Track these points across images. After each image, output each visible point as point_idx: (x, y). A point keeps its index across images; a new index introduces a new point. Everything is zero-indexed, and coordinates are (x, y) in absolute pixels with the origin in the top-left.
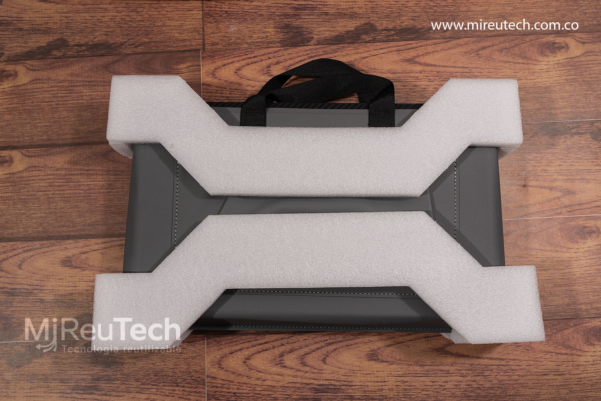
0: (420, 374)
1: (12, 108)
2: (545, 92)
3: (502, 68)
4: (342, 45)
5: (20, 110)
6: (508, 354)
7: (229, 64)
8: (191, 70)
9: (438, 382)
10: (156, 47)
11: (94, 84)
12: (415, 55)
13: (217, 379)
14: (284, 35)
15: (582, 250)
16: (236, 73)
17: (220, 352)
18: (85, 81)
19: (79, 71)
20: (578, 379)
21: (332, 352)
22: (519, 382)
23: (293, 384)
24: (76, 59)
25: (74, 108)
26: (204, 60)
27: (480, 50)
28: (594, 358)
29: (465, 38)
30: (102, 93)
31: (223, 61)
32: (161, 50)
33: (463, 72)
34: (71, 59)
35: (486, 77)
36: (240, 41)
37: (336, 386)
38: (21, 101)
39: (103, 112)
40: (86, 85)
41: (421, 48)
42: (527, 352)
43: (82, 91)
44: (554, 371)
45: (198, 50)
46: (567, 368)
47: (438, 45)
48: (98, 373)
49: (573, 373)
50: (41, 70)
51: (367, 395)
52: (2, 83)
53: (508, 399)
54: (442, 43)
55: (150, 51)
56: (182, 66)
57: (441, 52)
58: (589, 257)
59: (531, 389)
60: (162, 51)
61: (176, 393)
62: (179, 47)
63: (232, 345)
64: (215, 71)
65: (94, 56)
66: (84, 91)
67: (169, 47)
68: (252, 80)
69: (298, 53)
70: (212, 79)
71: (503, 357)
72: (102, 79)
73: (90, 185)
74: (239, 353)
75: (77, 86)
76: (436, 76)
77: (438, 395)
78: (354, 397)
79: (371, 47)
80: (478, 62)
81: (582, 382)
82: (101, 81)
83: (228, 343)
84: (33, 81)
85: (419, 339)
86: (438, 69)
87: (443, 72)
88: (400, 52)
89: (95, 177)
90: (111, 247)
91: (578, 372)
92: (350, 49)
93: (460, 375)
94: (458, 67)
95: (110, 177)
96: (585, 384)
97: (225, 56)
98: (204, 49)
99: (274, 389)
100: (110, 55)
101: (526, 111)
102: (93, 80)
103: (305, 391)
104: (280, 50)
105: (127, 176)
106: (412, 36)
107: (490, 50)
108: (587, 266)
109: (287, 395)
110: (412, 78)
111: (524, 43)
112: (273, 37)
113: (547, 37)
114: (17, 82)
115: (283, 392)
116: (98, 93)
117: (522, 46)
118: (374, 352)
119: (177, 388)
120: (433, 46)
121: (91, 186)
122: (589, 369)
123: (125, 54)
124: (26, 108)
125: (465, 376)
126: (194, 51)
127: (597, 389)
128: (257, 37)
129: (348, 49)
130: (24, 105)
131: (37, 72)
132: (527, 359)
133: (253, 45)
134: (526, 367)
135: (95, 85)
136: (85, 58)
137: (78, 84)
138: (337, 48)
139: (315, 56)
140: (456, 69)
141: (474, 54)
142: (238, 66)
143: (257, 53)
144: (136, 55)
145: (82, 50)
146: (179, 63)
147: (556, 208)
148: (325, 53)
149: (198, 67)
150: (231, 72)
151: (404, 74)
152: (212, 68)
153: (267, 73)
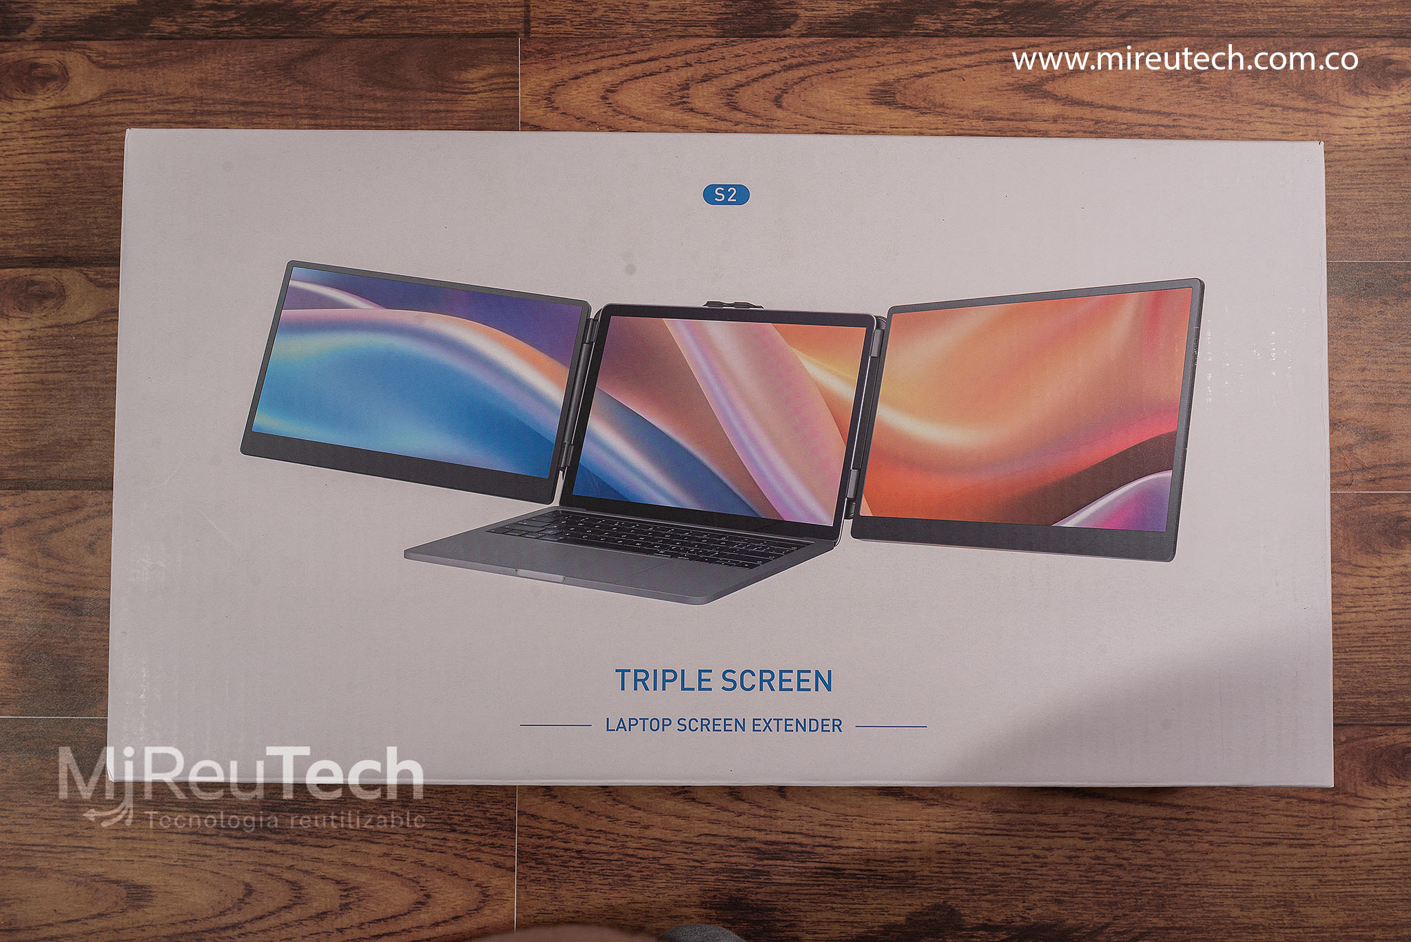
0: (992, 829)
1: (59, 163)
4: (868, 39)
5: (77, 169)
7: (588, 74)
8: (495, 86)
9: (1031, 848)
10: (409, 20)
13: (540, 820)
14: (725, 6)
15: (1387, 572)
16: (604, 98)
18: (236, 102)
19: (219, 74)
20: (1341, 856)
22: (1210, 857)
23: (709, 838)
24: (212, 43)
26: (528, 61)
28: (1381, 813)
29: (1170, 36)
31: (574, 66)
32: (422, 28)
33: (1158, 125)
34: (200, 43)
36: (618, 16)
37: (806, 846)
38: (80, 146)
40: (238, 112)
44: (1291, 836)
45: (512, 35)
46: (1320, 831)
48: (274, 794)
49: (1331, 844)
50: (125, 67)
51: (873, 868)
52: (33, 97)
53: (1182, 893)
55: (395, 32)
56: (473, 74)
58: (1401, 590)
59: (1236, 872)
60: (422, 32)
61: (451, 845)
62: (467, 23)
64: (552, 90)
65: (254, 38)
67: (442, 22)
68: (644, 121)
69: (757, 55)
70: (546, 113)
72: (275, 99)
75: (216, 114)
76: (1092, 132)
77: (1029, 876)
78: (842, 872)
79: (939, 47)
80: (1198, 102)
81: (1349, 864)
82: (273, 104)
84: (107, 94)
86: (1098, 114)
87: (1108, 122)
91: (1341, 842)
92: (886, 50)
93: (1082, 836)
94: (1147, 112)
96: (1354, 867)
97: (580, 52)
98: (527, 33)
99: (668, 848)
100: (296, 38)
102: (256, 99)
103: (735, 854)
104: (714, 45)
106: (1043, 25)
108: (1393, 610)
109: (696, 861)
112: (698, 8)
113: (1372, 46)
114: (69, 95)
115: (687, 853)
119: (451, 835)
122: (1368, 836)
123: (334, 35)
124: (92, 163)
125: (1092, 838)
126: (502, 36)
127: (1380, 879)
128: (660, 7)
129: (881, 50)
130: (87, 155)
131: (117, 72)
133: (648, 27)
134: (1230, 826)
136: (233, 42)
137: (219, 107)
138: (855, 47)
139: (799, 65)
140: (1142, 116)
141: (1189, 79)
142: (608, 82)
143: (657, 49)
144: (361, 40)
145: (225, 19)
146: (463, 66)
147: (1342, 470)
148: (826, 58)
149: (512, 80)
150: (591, 97)
151: (1014, 123)
152: (547, 84)
153: (680, 103)
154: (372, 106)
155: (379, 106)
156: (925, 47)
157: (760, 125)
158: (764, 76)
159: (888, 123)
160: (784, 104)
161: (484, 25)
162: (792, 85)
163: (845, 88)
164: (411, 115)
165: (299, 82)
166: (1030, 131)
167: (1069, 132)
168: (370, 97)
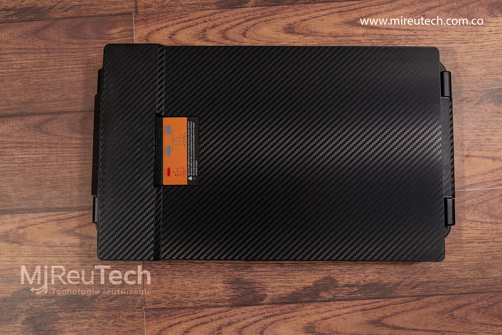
2: (493, 56)
3: (448, 30)
4: (281, 6)
6: (444, 326)
7: (163, 28)
8: (124, 35)
10: (87, 10)
11: (23, 51)
16: (170, 37)
17: (159, 326)
18: (15, 49)
19: (8, 37)
21: (270, 325)
24: (5, 24)
25: (5, 77)
26: (137, 24)
27: (426, 11)
30: (33, 61)
31: (157, 25)
32: (92, 13)
33: (408, 35)
36: (174, 3)
39: (34, 81)
40: (16, 53)
41: (364, 8)
42: (463, 324)
43: (11, 59)
45: (130, 13)
47: (382, 5)
54: (386, 4)
55: (81, 15)
56: (114, 31)
57: (386, 13)
60: (92, 15)
62: (111, 10)
63: (170, 318)
64: (148, 36)
65: (22, 21)
66: (14, 59)
67: (100, 10)
69: (235, 16)
71: (438, 329)
72: (31, 46)
73: (24, 158)
74: (178, 326)
75: (6, 54)
76: (379, 40)
79: (312, 8)
82: (31, 48)
83: (166, 317)
85: (356, 311)
86: (382, 32)
87: (387, 35)
88: (342, 13)
89: (28, 150)
90: (47, 221)
92: (289, 10)
94: (403, 30)
95: (44, 150)
97: (159, 19)
98: (136, 12)
100: (39, 20)
101: (472, 77)
102: (23, 47)
104: (216, 12)
105: (61, 149)
110: (354, 42)
111: (473, 3)
116: (28, 61)
117: (471, 6)
118: (311, 325)
120: (377, 7)
121: (26, 159)
123: (55, 18)
126: (126, 14)
129: (287, 10)
132: (463, 331)
133: (187, 7)
135: (25, 53)
136: (14, 24)
137: (8, 51)
138: (276, 10)
139: (252, 19)
140: (400, 32)
142: (172, 31)
143: (191, 16)
144: (67, 20)
145: (10, 14)
146: (110, 28)
147: (499, 178)
148: (264, 15)
149: (131, 32)
150: (165, 38)
151: (346, 38)
152: (146, 33)
154: (72, 47)
155: (75, 47)
156: (305, 8)
158: (238, 24)
159: (292, 41)
160: (247, 36)
161: (118, 10)
162: (250, 28)
163: (272, 27)
164: (89, 50)
165: (41, 39)
166: (353, 41)
167: (370, 40)
168: (71, 43)
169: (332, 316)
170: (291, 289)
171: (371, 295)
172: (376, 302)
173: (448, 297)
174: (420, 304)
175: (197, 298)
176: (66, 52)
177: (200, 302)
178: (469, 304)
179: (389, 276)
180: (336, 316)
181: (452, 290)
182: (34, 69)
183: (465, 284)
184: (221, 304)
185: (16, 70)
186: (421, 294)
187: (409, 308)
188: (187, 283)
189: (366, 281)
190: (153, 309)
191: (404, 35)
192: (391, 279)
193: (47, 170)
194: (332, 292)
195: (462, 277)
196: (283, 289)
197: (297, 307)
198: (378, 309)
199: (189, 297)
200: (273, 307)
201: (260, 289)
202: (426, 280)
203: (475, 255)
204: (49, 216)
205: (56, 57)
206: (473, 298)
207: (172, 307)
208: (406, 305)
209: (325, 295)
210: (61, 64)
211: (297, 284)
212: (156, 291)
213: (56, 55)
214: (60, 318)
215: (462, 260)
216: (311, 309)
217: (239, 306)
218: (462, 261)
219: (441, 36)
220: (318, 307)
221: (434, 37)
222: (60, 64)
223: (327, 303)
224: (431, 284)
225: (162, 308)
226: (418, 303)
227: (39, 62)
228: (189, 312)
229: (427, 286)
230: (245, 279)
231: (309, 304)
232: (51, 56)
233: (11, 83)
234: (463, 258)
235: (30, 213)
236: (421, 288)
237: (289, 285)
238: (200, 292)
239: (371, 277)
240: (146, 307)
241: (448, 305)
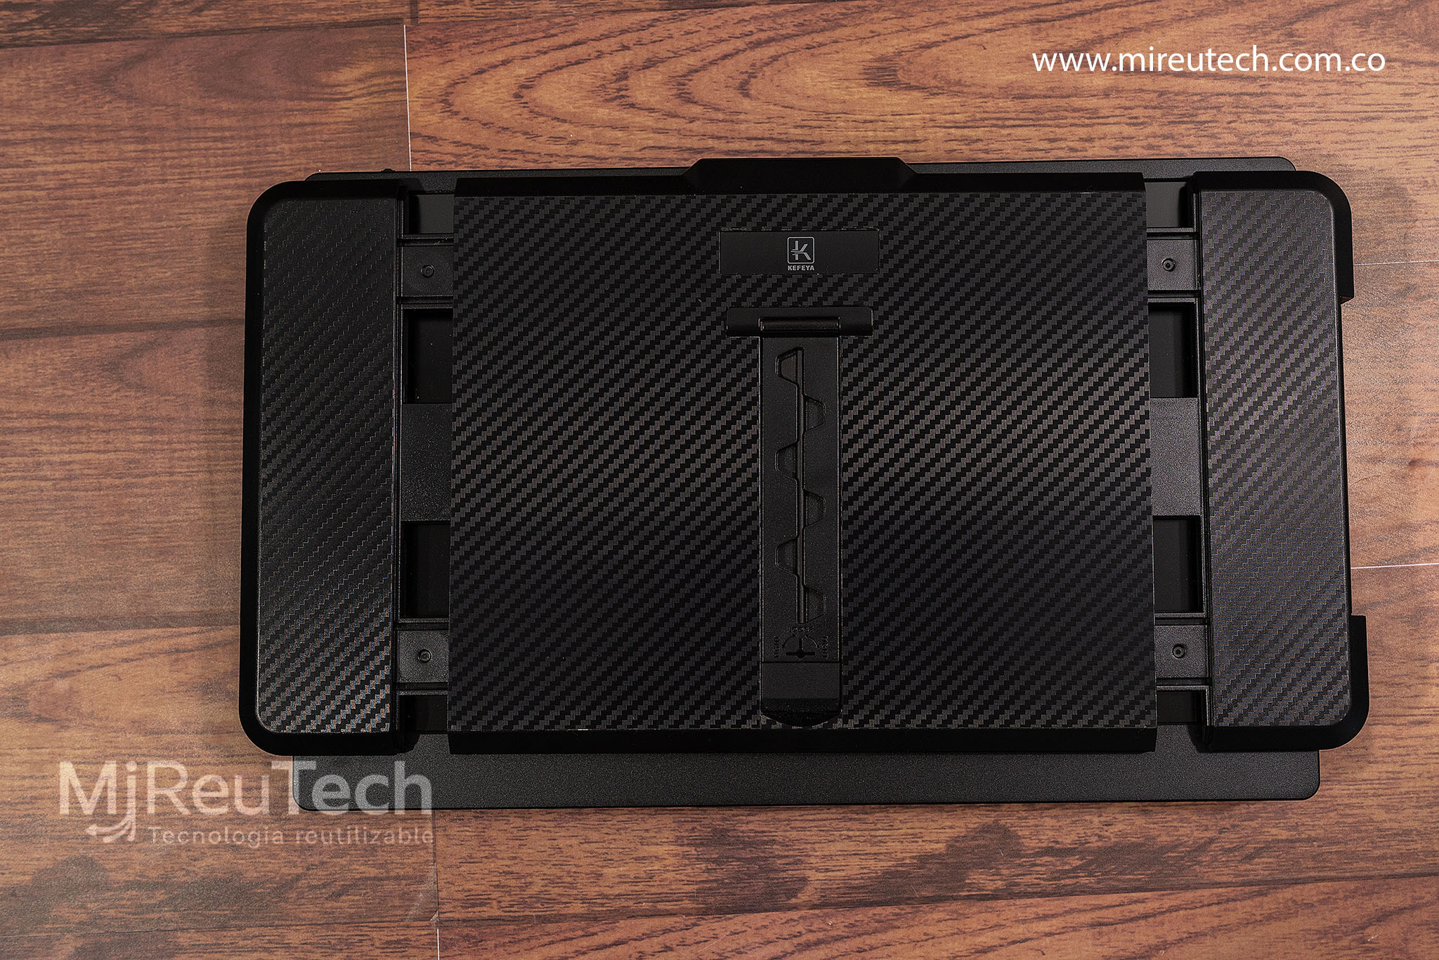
7: (496, 66)
8: (375, 89)
11: (67, 134)
12: (1090, 36)
16: (517, 96)
18: (41, 127)
19: (18, 92)
24: (9, 52)
25: (10, 216)
26: (416, 54)
27: (1298, 20)
30: (96, 166)
31: (476, 57)
32: (278, 19)
33: (1241, 94)
35: (1313, 109)
39: (101, 226)
40: (44, 139)
41: (1110, 11)
43: (30, 158)
45: (395, 21)
47: (1164, 2)
55: (242, 25)
56: (345, 75)
57: (1175, 25)
60: (278, 24)
62: (336, 9)
63: (515, 949)
64: (450, 90)
65: (63, 43)
66: (39, 159)
67: (303, 10)
68: (571, 122)
69: (715, 31)
70: (443, 119)
72: (91, 120)
73: (70, 463)
75: (14, 143)
76: (1155, 108)
82: (89, 127)
83: (504, 945)
85: (1075, 929)
86: (1163, 83)
87: (1177, 94)
88: (1043, 25)
89: (83, 439)
90: (141, 657)
92: (882, 15)
94: (1227, 77)
95: (132, 438)
97: (484, 39)
98: (414, 17)
100: (115, 40)
102: (65, 121)
104: (658, 20)
105: (182, 435)
107: (1329, 20)
110: (1076, 115)
116: (80, 166)
120: (1148, 7)
121: (75, 466)
123: (164, 34)
126: (382, 24)
129: (875, 15)
135: (71, 141)
136: (35, 50)
137: (19, 135)
138: (842, 14)
139: (769, 41)
140: (1218, 83)
141: (1279, 32)
142: (522, 75)
143: (585, 29)
144: (200, 39)
145: (24, 21)
146: (334, 65)
148: (804, 29)
149: (397, 79)
150: (500, 96)
151: (1054, 100)
152: (442, 82)
153: (615, 98)
154: (217, 122)
155: (226, 122)
156: (931, 9)
157: (723, 121)
158: (725, 57)
159: (889, 109)
160: (752, 92)
161: (359, 11)
162: (761, 67)
163: (830, 67)
164: (268, 131)
165: (121, 97)
166: (1075, 110)
167: (1126, 108)
168: (213, 110)
169: (1002, 942)
170: (880, 860)
171: (1119, 880)
172: (1136, 902)
173: (1352, 886)
174: (1266, 907)
175: (597, 889)
176: (199, 140)
177: (605, 901)
178: (1413, 908)
179: (1175, 824)
180: (1014, 942)
181: (1362, 864)
182: (101, 189)
183: (1403, 848)
184: (669, 906)
185: (43, 193)
186: (1269, 878)
187: (1232, 918)
188: (568, 842)
189: (1108, 837)
190: (464, 921)
191: (1231, 95)
192: (1181, 831)
193: (141, 500)
194: (1005, 872)
195: (1396, 825)
196: (855, 861)
197: (896, 915)
198: (1143, 922)
199: (572, 886)
200: (827, 915)
201: (786, 860)
202: (1284, 835)
203: (1435, 761)
204: (146, 639)
205: (167, 154)
206: (1427, 890)
207: (521, 914)
208: (1225, 910)
209: (981, 879)
210: (184, 174)
211: (898, 846)
212: (474, 867)
213: (167, 146)
214: (180, 949)
215: (1396, 775)
216: (939, 921)
217: (722, 911)
218: (1395, 778)
219: (1343, 96)
220: (959, 916)
221: (1319, 101)
222: (179, 174)
223: (989, 903)
224: (1302, 848)
225: (490, 919)
226: (1261, 906)
227: (116, 169)
228: (573, 930)
229: (1288, 853)
230: (742, 832)
231: (933, 906)
232: (153, 151)
233: (28, 232)
234: (1397, 768)
235: (88, 630)
236: (1269, 860)
237: (875, 849)
238: (605, 871)
239: (1120, 827)
240: (442, 916)
241: (1352, 911)
